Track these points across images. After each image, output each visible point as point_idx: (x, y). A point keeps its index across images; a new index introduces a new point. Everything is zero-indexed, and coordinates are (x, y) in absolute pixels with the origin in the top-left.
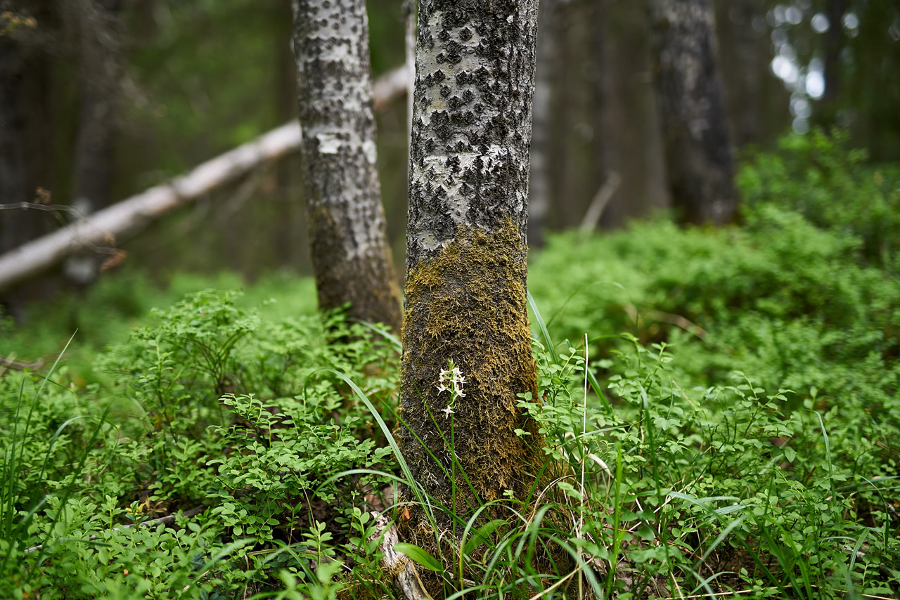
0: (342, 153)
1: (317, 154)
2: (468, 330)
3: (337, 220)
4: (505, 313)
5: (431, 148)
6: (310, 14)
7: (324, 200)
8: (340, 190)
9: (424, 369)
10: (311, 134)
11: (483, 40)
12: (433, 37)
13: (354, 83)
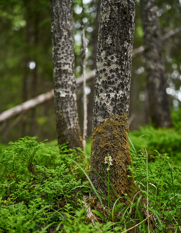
0: (67, 97)
1: (59, 97)
2: (112, 146)
3: (65, 117)
4: (123, 141)
5: (101, 91)
6: (58, 55)
7: (61, 111)
8: (66, 108)
9: (99, 157)
10: (58, 91)
11: (118, 60)
12: (102, 58)
13: (71, 76)
